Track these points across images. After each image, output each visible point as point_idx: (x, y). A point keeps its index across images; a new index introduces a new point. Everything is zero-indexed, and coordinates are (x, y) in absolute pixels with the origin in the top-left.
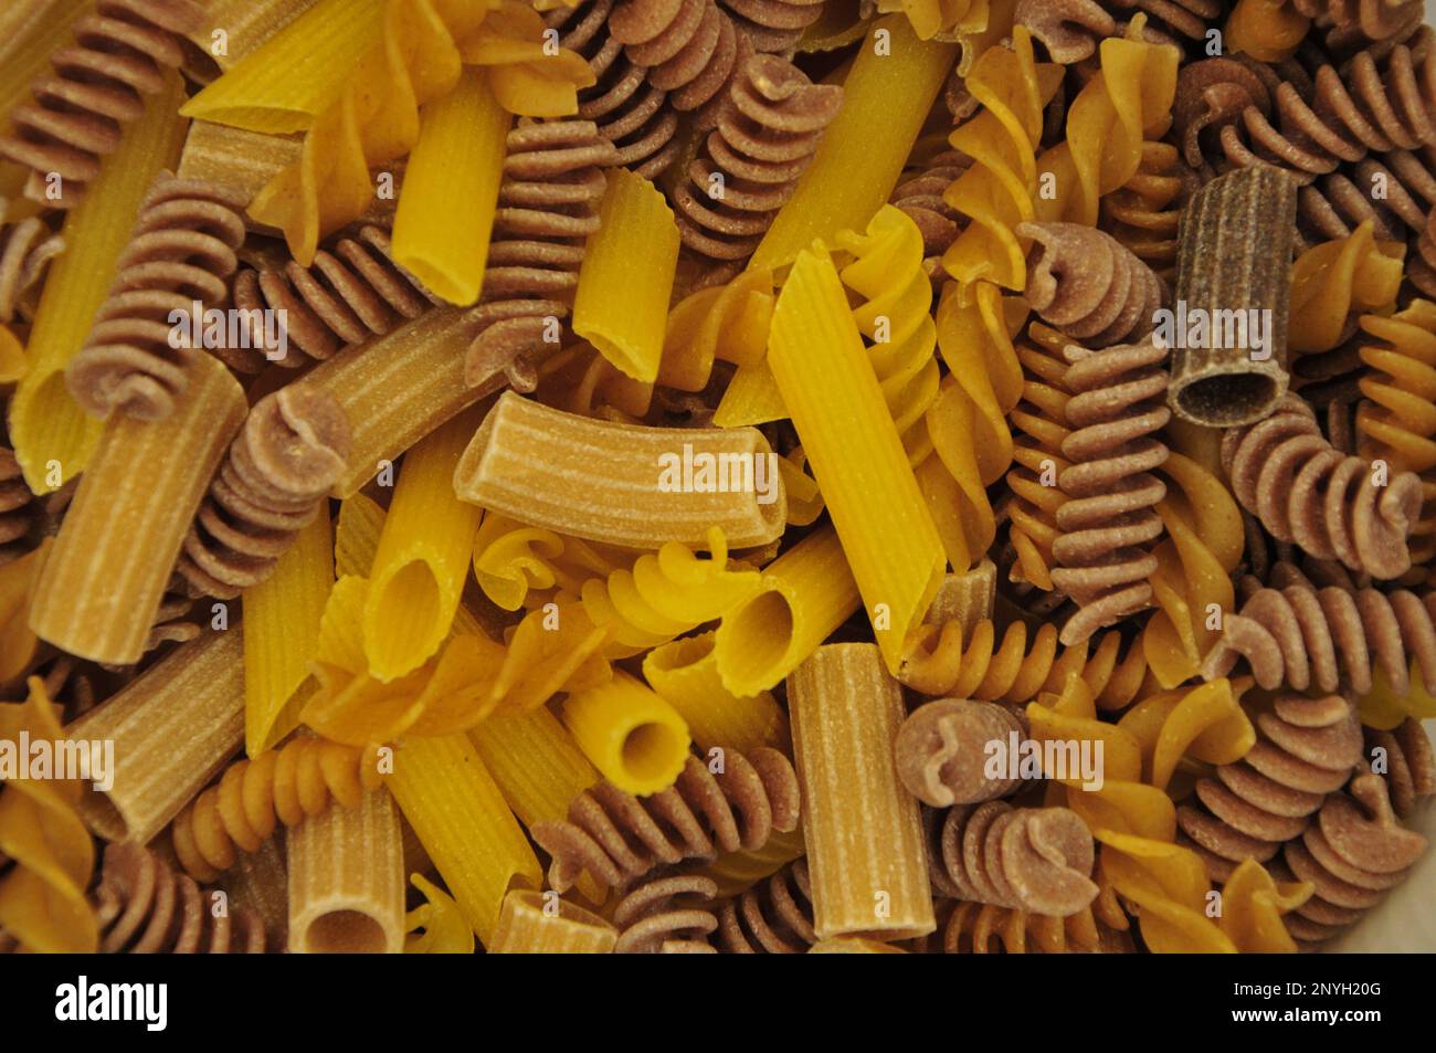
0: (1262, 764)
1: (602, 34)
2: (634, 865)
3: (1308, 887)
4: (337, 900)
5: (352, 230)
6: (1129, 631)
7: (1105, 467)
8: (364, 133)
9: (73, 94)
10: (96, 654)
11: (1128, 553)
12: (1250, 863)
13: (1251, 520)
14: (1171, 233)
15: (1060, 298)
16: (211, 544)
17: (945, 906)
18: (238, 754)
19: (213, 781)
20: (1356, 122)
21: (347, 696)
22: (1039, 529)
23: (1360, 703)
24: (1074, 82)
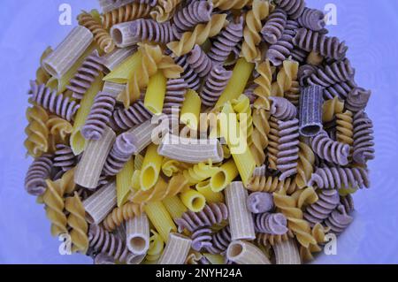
0: (320, 203)
1: (185, 62)
2: (195, 227)
3: (330, 228)
4: (136, 235)
5: (136, 102)
6: (293, 177)
7: (287, 145)
8: (138, 82)
9: (82, 76)
10: (87, 186)
11: (292, 162)
12: (318, 223)
13: (316, 155)
14: (298, 99)
15: (277, 111)
16: (110, 164)
17: (257, 234)
18: (116, 206)
19: (111, 212)
20: (334, 76)
21: (137, 194)
22: (274, 158)
23: (339, 191)
24: (278, 69)
